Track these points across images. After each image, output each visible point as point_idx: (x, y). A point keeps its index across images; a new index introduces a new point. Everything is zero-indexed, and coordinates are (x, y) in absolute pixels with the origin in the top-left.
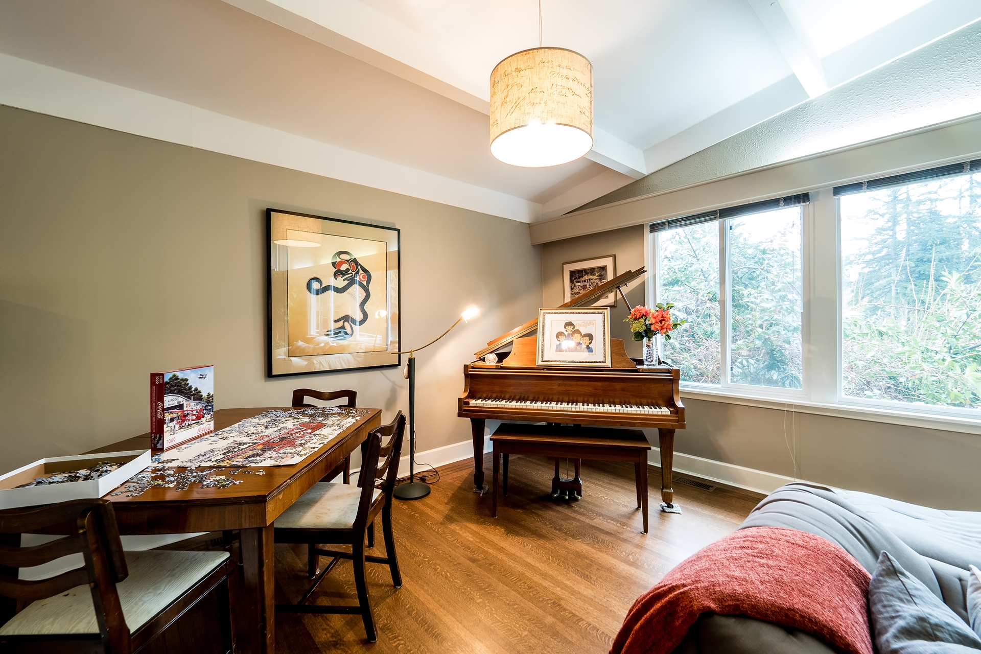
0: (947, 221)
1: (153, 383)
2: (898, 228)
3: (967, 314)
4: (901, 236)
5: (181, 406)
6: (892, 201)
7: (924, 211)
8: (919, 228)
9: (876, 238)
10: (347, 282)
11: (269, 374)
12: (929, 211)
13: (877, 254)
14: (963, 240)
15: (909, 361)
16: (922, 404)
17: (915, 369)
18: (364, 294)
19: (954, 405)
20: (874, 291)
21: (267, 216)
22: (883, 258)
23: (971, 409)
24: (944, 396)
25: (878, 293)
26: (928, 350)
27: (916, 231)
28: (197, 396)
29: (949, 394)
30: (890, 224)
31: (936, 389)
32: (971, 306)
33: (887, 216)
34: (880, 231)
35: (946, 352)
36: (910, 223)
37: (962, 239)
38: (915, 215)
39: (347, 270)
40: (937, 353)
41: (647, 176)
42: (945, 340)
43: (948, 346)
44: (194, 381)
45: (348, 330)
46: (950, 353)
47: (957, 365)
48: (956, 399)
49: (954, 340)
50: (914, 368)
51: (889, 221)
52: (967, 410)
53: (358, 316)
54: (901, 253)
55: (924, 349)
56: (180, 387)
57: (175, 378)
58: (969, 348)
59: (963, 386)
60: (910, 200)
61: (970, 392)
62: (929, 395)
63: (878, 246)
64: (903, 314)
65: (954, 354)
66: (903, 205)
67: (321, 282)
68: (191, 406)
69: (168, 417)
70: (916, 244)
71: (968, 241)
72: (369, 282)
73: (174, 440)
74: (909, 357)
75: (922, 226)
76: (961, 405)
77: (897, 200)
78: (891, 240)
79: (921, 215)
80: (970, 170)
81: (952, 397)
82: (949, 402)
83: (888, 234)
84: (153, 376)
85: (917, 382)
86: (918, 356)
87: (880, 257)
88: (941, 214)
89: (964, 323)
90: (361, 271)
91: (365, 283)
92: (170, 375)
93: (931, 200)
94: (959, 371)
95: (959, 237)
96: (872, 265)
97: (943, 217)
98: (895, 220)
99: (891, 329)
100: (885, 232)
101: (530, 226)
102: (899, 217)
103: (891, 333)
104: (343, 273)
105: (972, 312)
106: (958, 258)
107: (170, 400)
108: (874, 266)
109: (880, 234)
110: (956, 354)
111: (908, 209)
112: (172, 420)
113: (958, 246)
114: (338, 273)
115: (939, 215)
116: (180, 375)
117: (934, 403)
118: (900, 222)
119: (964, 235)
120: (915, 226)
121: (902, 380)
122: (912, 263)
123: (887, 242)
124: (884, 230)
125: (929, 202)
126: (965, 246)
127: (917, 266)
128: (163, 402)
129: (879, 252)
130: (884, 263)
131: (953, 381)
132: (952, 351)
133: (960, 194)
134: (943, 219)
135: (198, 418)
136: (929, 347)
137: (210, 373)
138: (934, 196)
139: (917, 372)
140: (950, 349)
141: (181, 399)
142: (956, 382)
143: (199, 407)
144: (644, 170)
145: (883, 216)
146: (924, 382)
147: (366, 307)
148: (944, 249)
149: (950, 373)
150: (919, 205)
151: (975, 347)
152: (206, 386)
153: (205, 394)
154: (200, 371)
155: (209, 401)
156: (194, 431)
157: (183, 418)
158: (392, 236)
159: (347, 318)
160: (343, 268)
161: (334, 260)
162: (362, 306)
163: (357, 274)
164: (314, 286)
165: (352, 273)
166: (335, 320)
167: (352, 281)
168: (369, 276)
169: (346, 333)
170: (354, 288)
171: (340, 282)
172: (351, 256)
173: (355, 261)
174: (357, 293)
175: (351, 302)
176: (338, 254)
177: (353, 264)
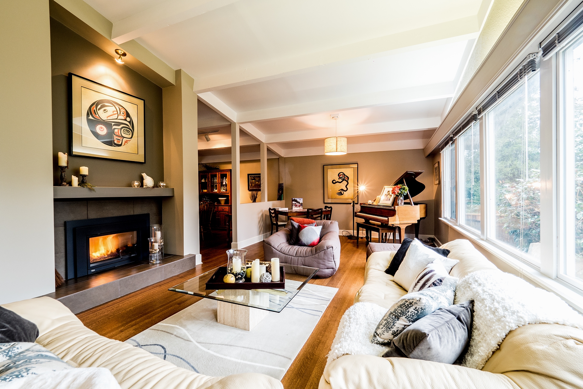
10: (342, 180)
11: (324, 202)
18: (347, 183)
21: (323, 167)
28: (299, 203)
39: (342, 177)
44: (298, 200)
53: (345, 189)
56: (296, 201)
57: (294, 199)
67: (335, 181)
69: (293, 205)
72: (348, 180)
73: (294, 209)
90: (346, 177)
91: (347, 180)
101: (423, 150)
104: (341, 178)
107: (294, 202)
114: (340, 178)
116: (296, 199)
128: (292, 202)
135: (299, 206)
137: (302, 199)
141: (296, 203)
152: (301, 201)
153: (301, 203)
154: (300, 199)
155: (302, 204)
156: (298, 208)
157: (296, 206)
158: (356, 166)
159: (342, 190)
160: (341, 177)
161: (339, 175)
162: (346, 186)
163: (345, 178)
164: (334, 182)
165: (344, 178)
166: (339, 190)
167: (343, 180)
168: (348, 178)
169: (342, 194)
170: (344, 181)
171: (340, 180)
172: (343, 173)
173: (344, 174)
174: (345, 183)
175: (343, 185)
176: (340, 173)
177: (344, 175)
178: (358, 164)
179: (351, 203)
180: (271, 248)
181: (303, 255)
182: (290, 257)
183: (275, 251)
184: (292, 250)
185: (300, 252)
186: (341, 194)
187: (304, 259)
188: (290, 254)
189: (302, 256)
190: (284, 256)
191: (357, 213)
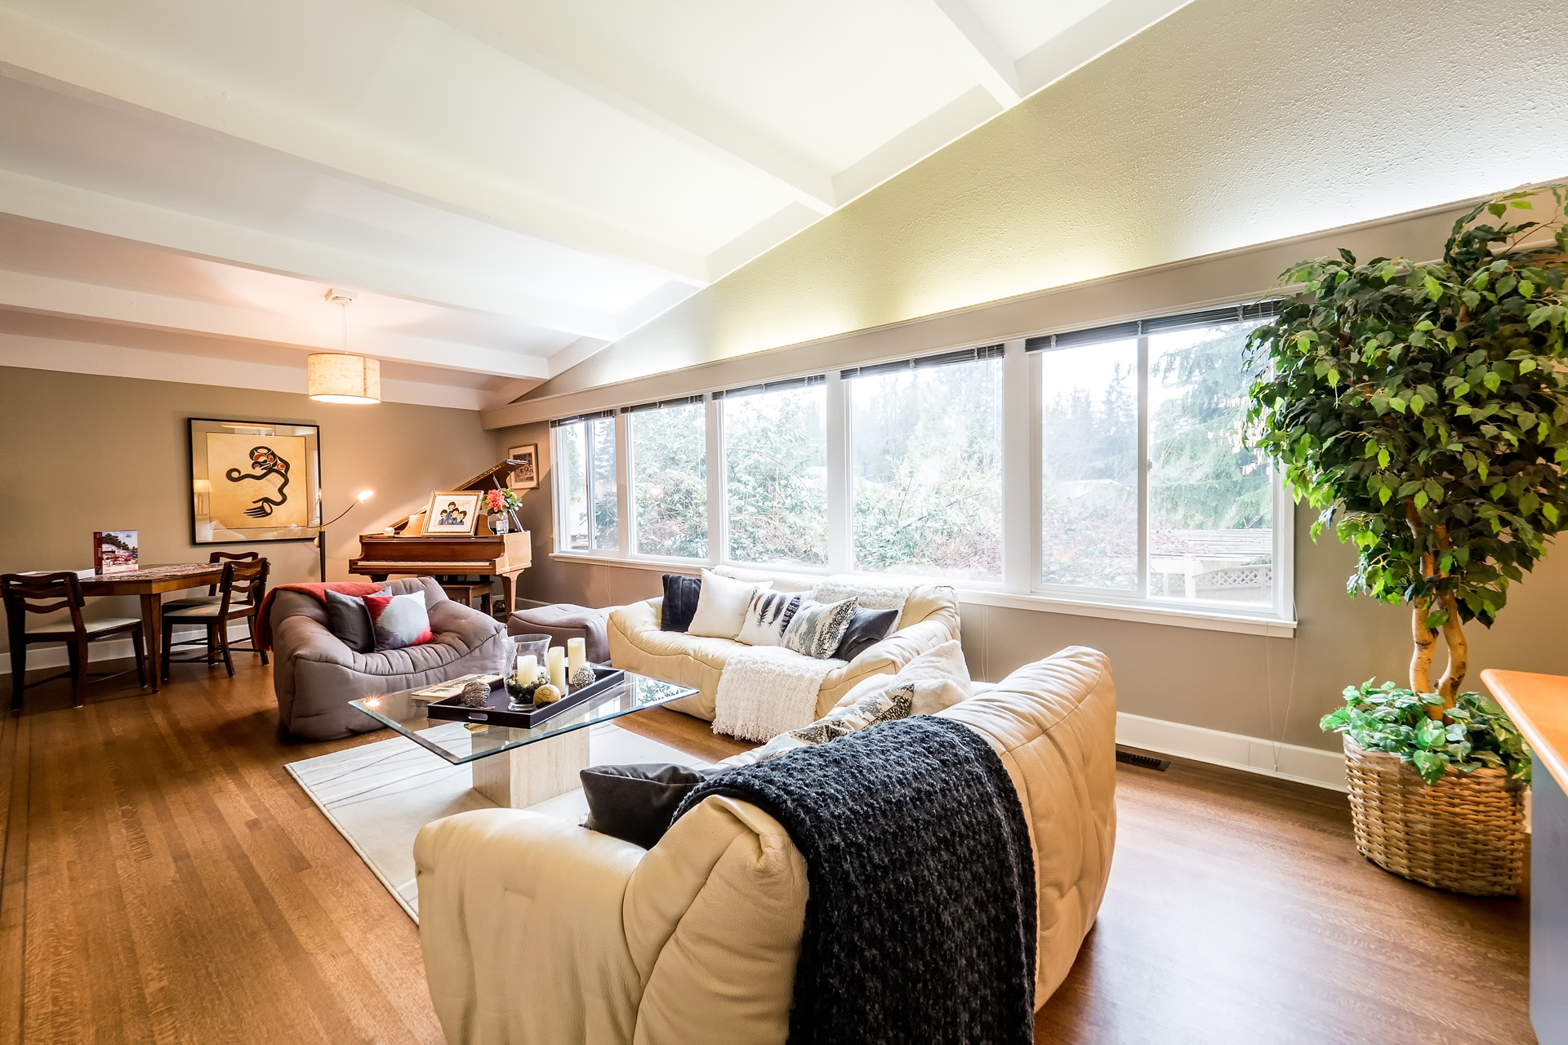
1: (95, 537)
5: (114, 552)
10: (265, 471)
11: (194, 542)
18: (283, 480)
21: (188, 423)
28: (125, 547)
39: (265, 461)
41: (550, 380)
44: (122, 538)
45: (268, 510)
56: (113, 541)
57: (109, 535)
67: (239, 472)
68: (120, 552)
69: (105, 556)
72: (286, 471)
73: (109, 570)
84: (95, 533)
90: (279, 462)
91: (283, 471)
92: (106, 533)
101: (480, 414)
104: (261, 464)
107: (106, 547)
112: (108, 559)
116: (113, 534)
128: (101, 547)
135: (126, 560)
137: (135, 535)
141: (113, 548)
143: (127, 554)
144: (547, 377)
147: (285, 491)
152: (132, 542)
153: (131, 547)
154: (128, 533)
155: (134, 551)
156: (123, 568)
157: (115, 559)
158: (311, 431)
159: (266, 500)
160: (261, 459)
161: (252, 454)
162: (281, 490)
163: (275, 464)
164: (233, 476)
165: (270, 464)
166: (254, 502)
167: (270, 470)
168: (287, 466)
169: (265, 512)
170: (273, 475)
171: (259, 471)
172: (269, 450)
173: (273, 454)
174: (275, 480)
175: (270, 487)
176: (256, 449)
177: (271, 456)
178: (318, 427)
179: (312, 539)
180: (338, 668)
181: (437, 663)
182: (402, 679)
183: (353, 674)
184: (397, 661)
185: (422, 659)
186: (261, 512)
187: (443, 671)
188: (399, 672)
189: (436, 665)
190: (385, 681)
191: (360, 563)
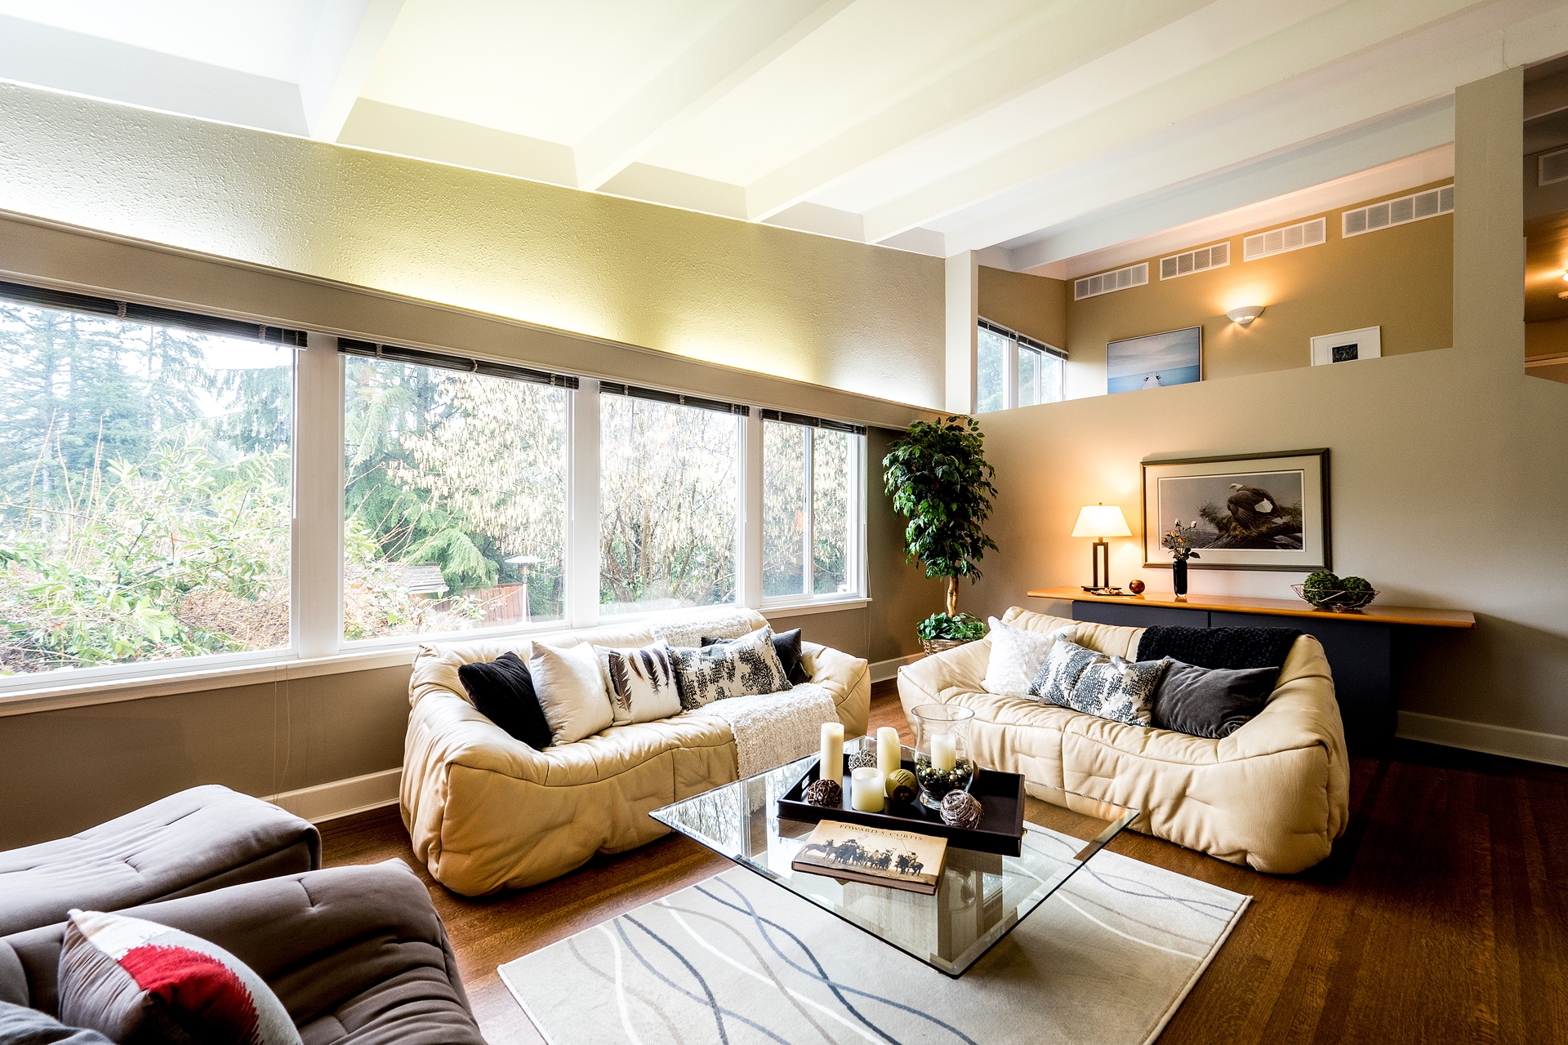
0: (133, 384)
2: (55, 378)
3: (142, 524)
4: (61, 393)
6: (45, 329)
7: (99, 361)
8: (91, 385)
9: (13, 386)
12: (107, 362)
13: (16, 413)
14: (155, 417)
15: (51, 602)
16: (70, 668)
17: (61, 613)
19: (124, 661)
20: (9, 480)
22: (26, 423)
23: (146, 663)
24: (108, 650)
25: (17, 483)
26: (84, 580)
27: (86, 390)
29: (113, 646)
30: (41, 367)
31: (98, 641)
32: (147, 513)
33: (35, 353)
34: (21, 374)
35: (113, 582)
36: (77, 373)
37: (153, 415)
38: (86, 363)
40: (99, 584)
42: (112, 564)
43: (117, 572)
46: (119, 583)
47: (125, 601)
48: (123, 652)
49: (125, 563)
50: (59, 612)
51: (39, 361)
52: (140, 664)
54: (60, 419)
55: (79, 579)
58: (145, 573)
59: (131, 631)
60: (77, 337)
61: (141, 638)
62: (84, 653)
63: (17, 401)
64: (61, 522)
65: (125, 585)
66: (64, 341)
70: (87, 410)
71: (159, 419)
74: (52, 596)
75: (96, 383)
76: (131, 659)
77: (55, 330)
78: (43, 394)
79: (95, 366)
80: (127, 316)
81: (118, 649)
82: (116, 657)
83: (36, 384)
85: (64, 634)
86: (69, 590)
87: (22, 420)
88: (125, 371)
89: (138, 538)
93: (112, 348)
94: (127, 609)
95: (149, 412)
96: (5, 432)
97: (127, 378)
98: (50, 363)
99: (24, 549)
100: (32, 379)
102: (57, 359)
103: (23, 555)
105: (149, 522)
106: (148, 441)
108: (10, 435)
109: (22, 380)
110: (127, 584)
111: (74, 350)
113: (148, 424)
115: (121, 372)
117: (92, 664)
118: (60, 368)
119: (155, 409)
120: (85, 381)
121: (39, 635)
122: (80, 439)
123: (36, 398)
124: (31, 375)
125: (106, 349)
126: (157, 426)
127: (87, 445)
129: (19, 411)
130: (30, 432)
131: (119, 625)
132: (122, 580)
133: (151, 350)
134: (127, 380)
136: (87, 577)
138: (115, 341)
139: (65, 617)
140: (120, 576)
142: (123, 625)
145: (28, 349)
146: (76, 633)
148: (129, 425)
149: (115, 615)
150: (91, 349)
151: (153, 572)
